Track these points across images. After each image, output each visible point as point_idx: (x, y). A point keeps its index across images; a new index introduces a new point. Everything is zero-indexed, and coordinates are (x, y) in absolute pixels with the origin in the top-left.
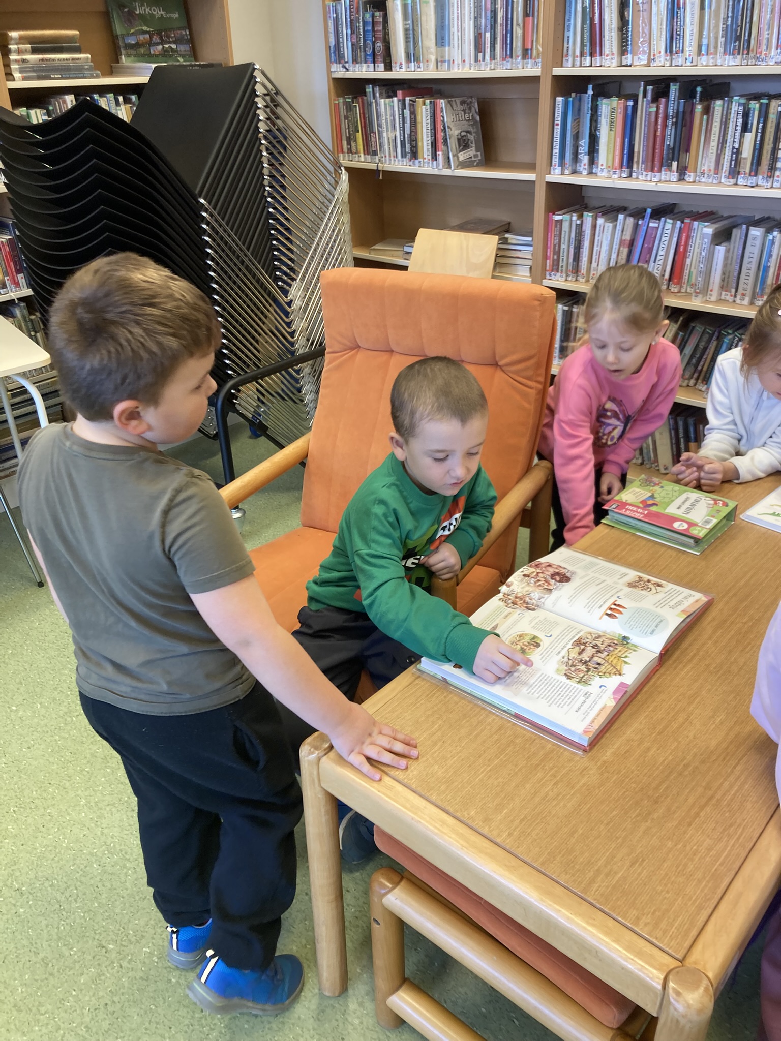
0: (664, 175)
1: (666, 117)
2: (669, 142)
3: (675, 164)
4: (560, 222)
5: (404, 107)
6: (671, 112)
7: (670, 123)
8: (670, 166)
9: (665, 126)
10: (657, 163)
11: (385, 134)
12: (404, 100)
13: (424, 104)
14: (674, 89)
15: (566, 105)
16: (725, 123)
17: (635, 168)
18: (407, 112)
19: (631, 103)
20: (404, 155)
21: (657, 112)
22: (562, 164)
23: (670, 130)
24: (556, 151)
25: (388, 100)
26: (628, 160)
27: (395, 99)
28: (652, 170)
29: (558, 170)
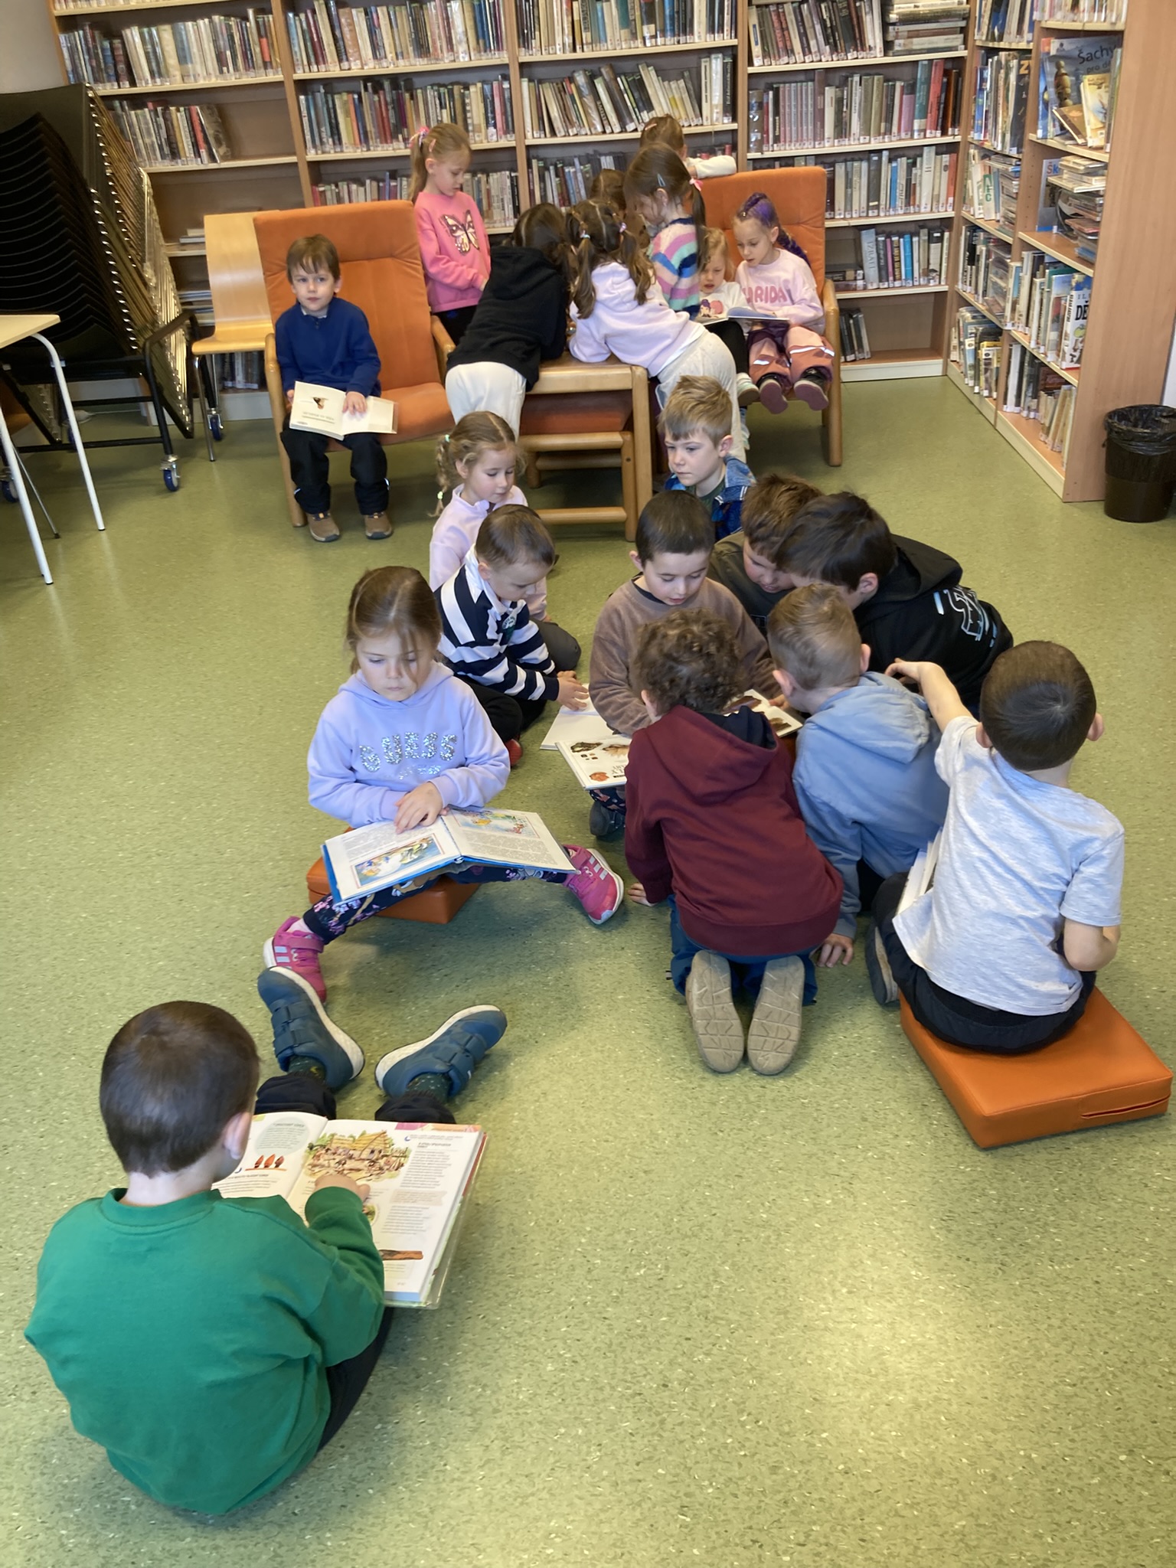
0: (395, 144)
1: (386, 104)
2: (393, 121)
3: (400, 136)
4: (324, 192)
5: (157, 115)
6: (389, 99)
7: (390, 107)
8: (397, 138)
9: (387, 110)
10: (388, 137)
11: (140, 141)
12: (156, 111)
13: (178, 111)
14: (387, 84)
15: (307, 100)
16: (426, 103)
17: (371, 143)
18: (161, 120)
19: (356, 96)
20: (163, 157)
21: (380, 101)
22: (314, 146)
23: (391, 113)
24: (308, 137)
25: (139, 112)
26: (364, 138)
27: (146, 110)
28: (386, 142)
29: (313, 151)
